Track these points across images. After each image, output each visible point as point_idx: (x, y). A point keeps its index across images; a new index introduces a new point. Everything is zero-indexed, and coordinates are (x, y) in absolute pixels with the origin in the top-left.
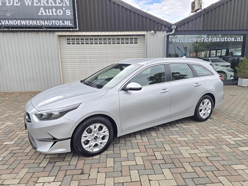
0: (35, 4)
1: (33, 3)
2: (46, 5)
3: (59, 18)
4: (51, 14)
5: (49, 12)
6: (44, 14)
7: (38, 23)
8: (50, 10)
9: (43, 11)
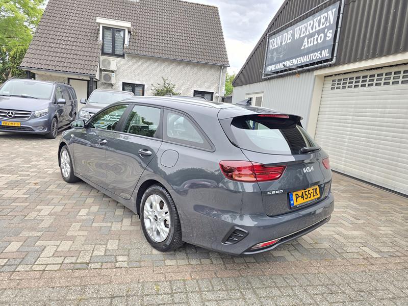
0: (302, 36)
1: (300, 35)
2: (311, 32)
3: (318, 47)
4: (312, 44)
5: (311, 43)
6: (306, 46)
7: (299, 60)
8: (312, 39)
9: (306, 44)
